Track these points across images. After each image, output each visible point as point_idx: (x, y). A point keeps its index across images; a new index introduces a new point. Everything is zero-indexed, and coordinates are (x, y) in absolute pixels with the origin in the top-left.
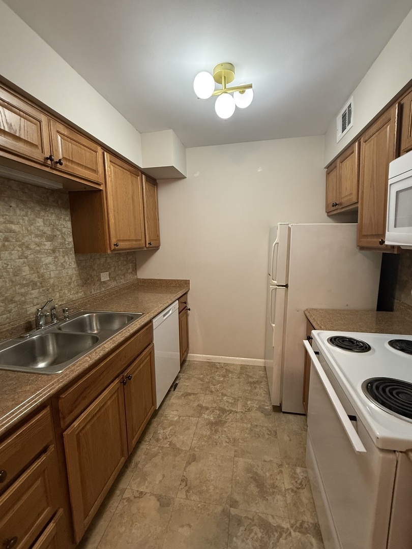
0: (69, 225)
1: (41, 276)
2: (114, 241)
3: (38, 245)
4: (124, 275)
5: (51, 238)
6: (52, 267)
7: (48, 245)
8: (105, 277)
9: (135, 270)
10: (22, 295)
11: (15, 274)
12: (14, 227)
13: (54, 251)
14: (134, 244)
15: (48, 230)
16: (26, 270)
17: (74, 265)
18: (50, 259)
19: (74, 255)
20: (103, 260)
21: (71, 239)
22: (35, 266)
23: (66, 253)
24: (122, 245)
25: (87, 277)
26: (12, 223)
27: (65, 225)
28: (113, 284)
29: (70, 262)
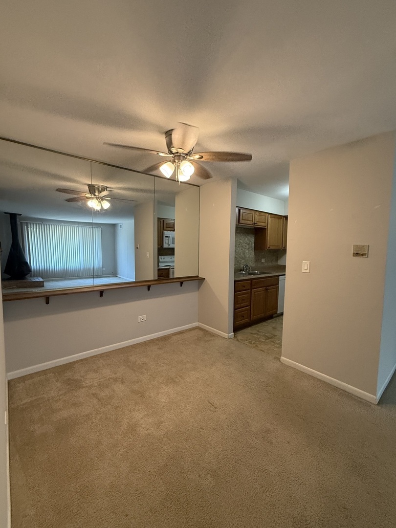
0: (254, 240)
1: (245, 256)
2: (268, 246)
3: (245, 246)
4: (271, 261)
5: (248, 245)
6: (248, 254)
7: (248, 247)
8: (263, 260)
9: (277, 260)
10: (240, 261)
11: (240, 254)
12: (241, 241)
13: (249, 249)
14: (277, 248)
15: (248, 242)
16: (242, 254)
17: (253, 254)
18: (247, 251)
19: (253, 250)
20: (263, 253)
21: (254, 245)
22: (244, 254)
23: (252, 250)
24: (271, 248)
25: (257, 259)
26: (240, 240)
27: (253, 240)
28: (266, 264)
29: (253, 252)
